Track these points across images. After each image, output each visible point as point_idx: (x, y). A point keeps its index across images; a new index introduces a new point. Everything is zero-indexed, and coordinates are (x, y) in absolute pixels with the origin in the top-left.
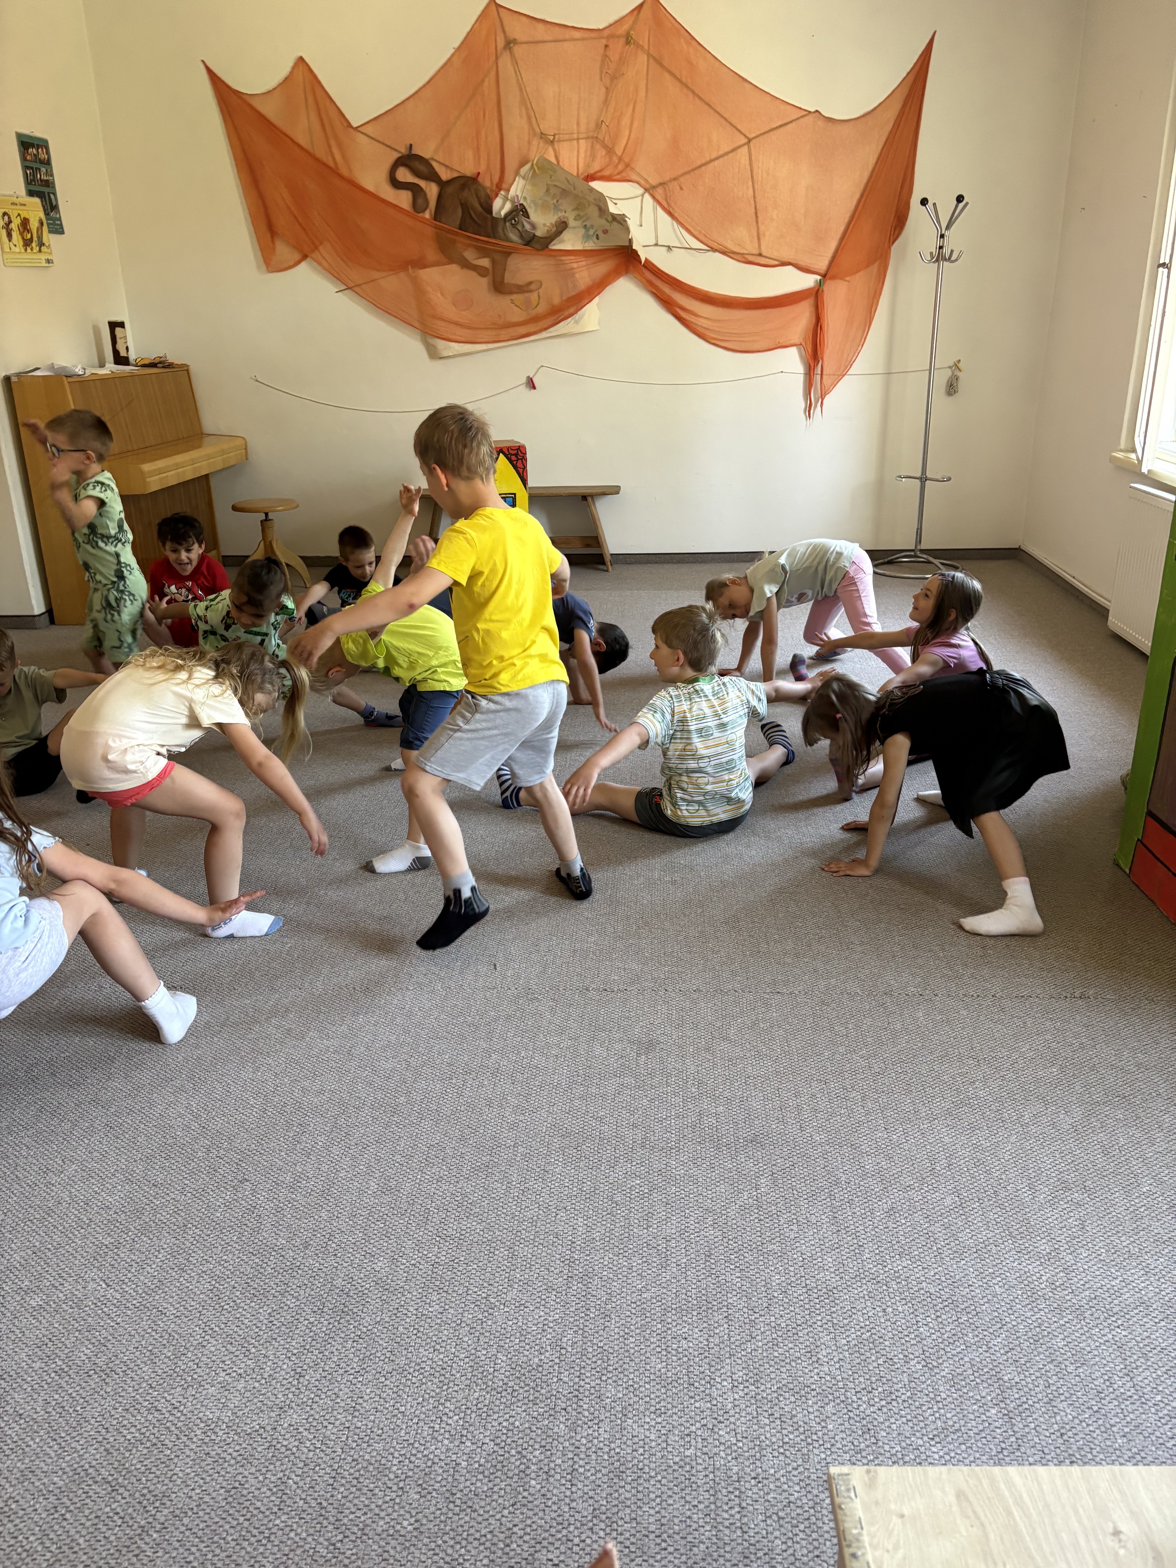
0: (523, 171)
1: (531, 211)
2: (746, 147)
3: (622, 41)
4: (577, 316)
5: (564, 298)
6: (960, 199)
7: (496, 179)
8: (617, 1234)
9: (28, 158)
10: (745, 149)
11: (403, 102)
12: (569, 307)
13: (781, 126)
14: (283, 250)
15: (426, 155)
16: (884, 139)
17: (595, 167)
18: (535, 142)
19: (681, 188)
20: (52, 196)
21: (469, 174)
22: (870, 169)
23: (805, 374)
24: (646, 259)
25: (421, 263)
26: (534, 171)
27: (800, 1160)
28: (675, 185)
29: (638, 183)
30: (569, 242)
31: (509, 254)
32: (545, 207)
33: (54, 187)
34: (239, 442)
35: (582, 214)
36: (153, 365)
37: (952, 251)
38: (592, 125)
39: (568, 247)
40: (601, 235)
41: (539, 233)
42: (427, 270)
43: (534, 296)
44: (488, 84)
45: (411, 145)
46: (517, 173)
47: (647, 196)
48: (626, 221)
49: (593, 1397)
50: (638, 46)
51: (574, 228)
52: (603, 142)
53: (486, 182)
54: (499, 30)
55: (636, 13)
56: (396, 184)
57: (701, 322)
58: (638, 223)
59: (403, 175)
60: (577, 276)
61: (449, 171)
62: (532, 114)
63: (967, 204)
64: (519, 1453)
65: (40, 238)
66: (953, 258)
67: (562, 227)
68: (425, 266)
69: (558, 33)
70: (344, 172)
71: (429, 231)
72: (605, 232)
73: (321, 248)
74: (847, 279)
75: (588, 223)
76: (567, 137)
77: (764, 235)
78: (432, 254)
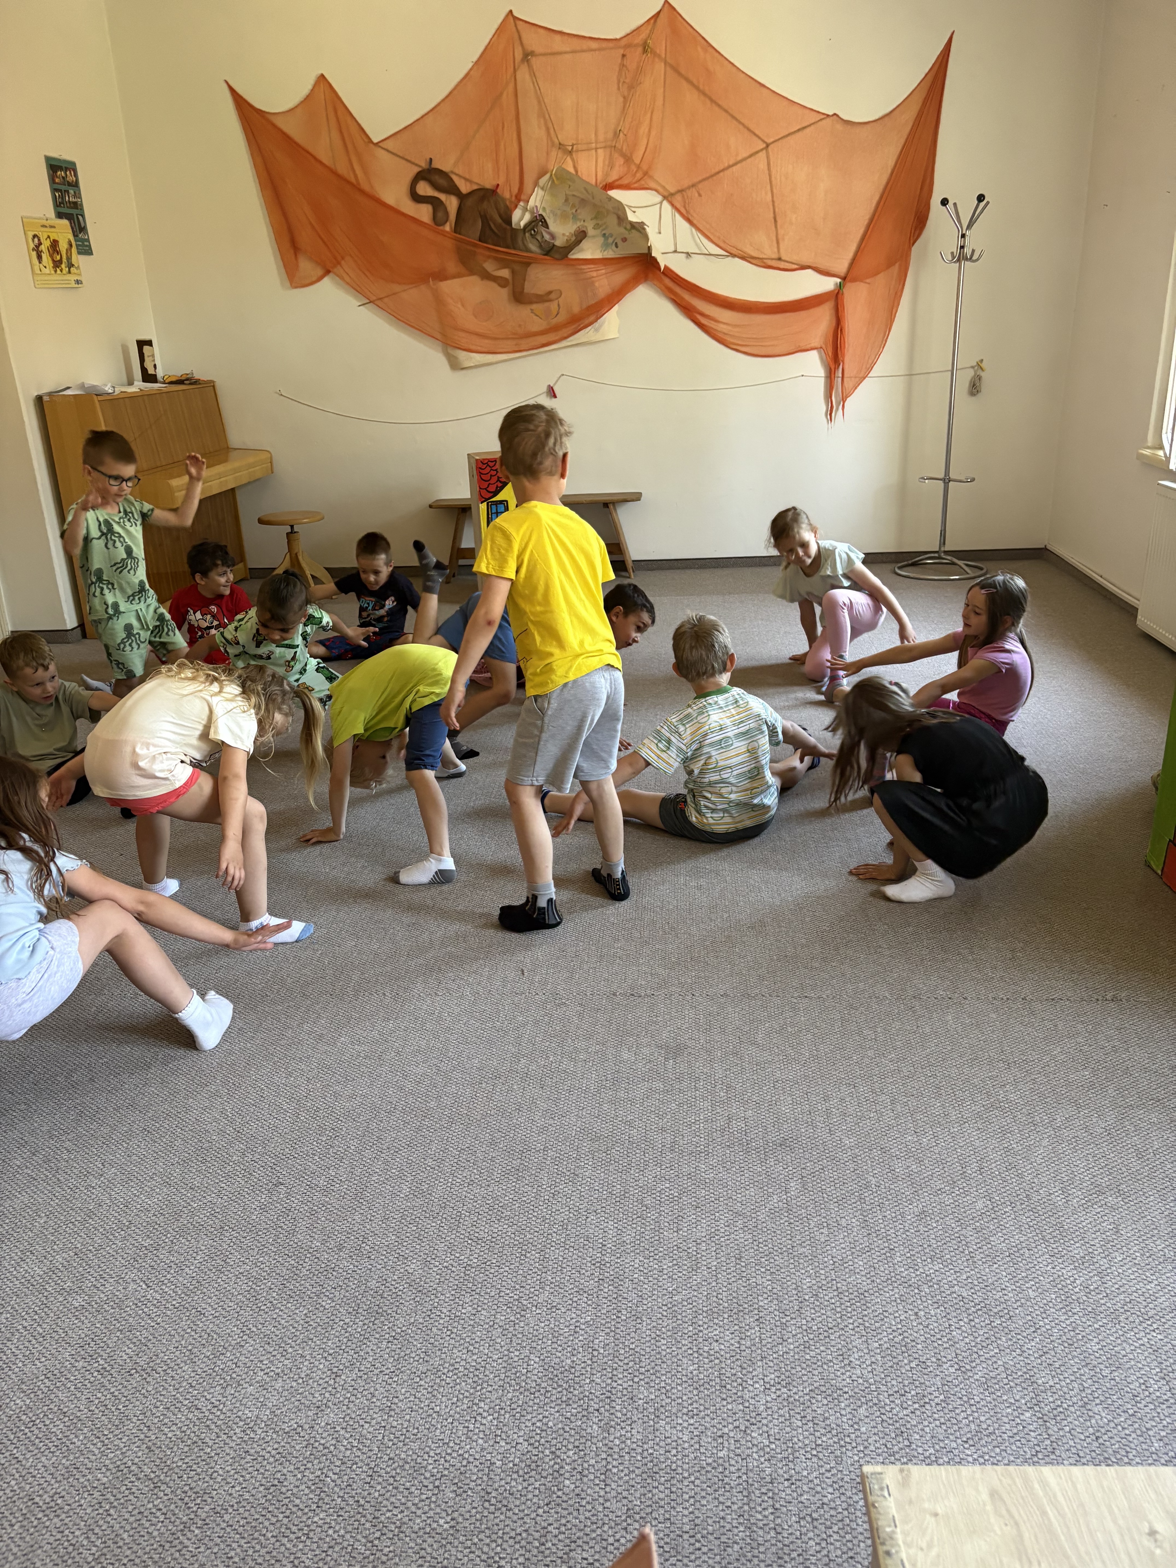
0: (543, 181)
1: (550, 222)
2: (764, 151)
3: (640, 49)
4: (596, 325)
5: (584, 306)
6: (981, 198)
7: (515, 190)
8: (647, 1237)
9: (57, 180)
10: (763, 154)
11: (422, 117)
12: (589, 315)
13: (799, 130)
14: (306, 266)
15: (446, 168)
16: (902, 141)
17: (613, 176)
18: (554, 153)
19: (700, 195)
20: (80, 217)
21: (488, 184)
22: (889, 171)
23: (826, 377)
24: (666, 267)
25: (441, 276)
26: (553, 181)
27: (829, 1163)
28: (693, 193)
29: (656, 190)
30: (589, 251)
31: (528, 264)
32: (564, 217)
33: (82, 209)
34: (264, 456)
35: (600, 222)
36: (180, 382)
37: (973, 251)
38: (610, 135)
39: (587, 255)
40: (620, 243)
41: (558, 243)
42: (449, 282)
43: (554, 306)
44: (507, 98)
45: (431, 159)
46: (536, 184)
47: (665, 203)
48: (644, 229)
49: (625, 1398)
50: (655, 54)
51: (594, 237)
52: (621, 150)
53: (506, 194)
54: (517, 43)
55: (652, 21)
56: (416, 198)
57: (721, 327)
58: (657, 231)
59: (424, 189)
60: (597, 284)
61: (468, 184)
62: (550, 125)
63: (988, 203)
64: (553, 1453)
65: (69, 259)
66: (974, 258)
67: (581, 236)
68: (446, 278)
69: (576, 44)
70: (365, 186)
71: (449, 244)
72: (624, 240)
73: (343, 262)
74: (868, 281)
75: (607, 232)
76: (584, 147)
77: (783, 239)
78: (452, 266)
